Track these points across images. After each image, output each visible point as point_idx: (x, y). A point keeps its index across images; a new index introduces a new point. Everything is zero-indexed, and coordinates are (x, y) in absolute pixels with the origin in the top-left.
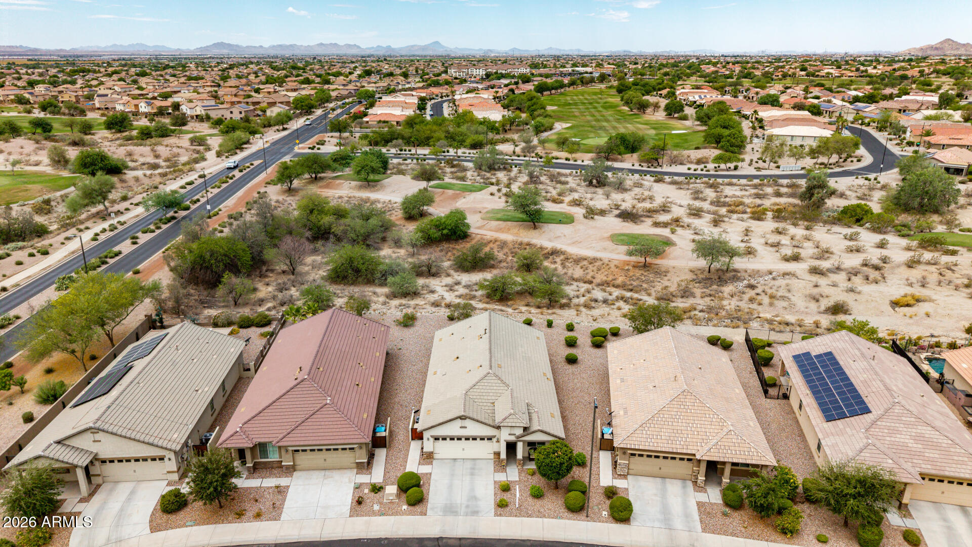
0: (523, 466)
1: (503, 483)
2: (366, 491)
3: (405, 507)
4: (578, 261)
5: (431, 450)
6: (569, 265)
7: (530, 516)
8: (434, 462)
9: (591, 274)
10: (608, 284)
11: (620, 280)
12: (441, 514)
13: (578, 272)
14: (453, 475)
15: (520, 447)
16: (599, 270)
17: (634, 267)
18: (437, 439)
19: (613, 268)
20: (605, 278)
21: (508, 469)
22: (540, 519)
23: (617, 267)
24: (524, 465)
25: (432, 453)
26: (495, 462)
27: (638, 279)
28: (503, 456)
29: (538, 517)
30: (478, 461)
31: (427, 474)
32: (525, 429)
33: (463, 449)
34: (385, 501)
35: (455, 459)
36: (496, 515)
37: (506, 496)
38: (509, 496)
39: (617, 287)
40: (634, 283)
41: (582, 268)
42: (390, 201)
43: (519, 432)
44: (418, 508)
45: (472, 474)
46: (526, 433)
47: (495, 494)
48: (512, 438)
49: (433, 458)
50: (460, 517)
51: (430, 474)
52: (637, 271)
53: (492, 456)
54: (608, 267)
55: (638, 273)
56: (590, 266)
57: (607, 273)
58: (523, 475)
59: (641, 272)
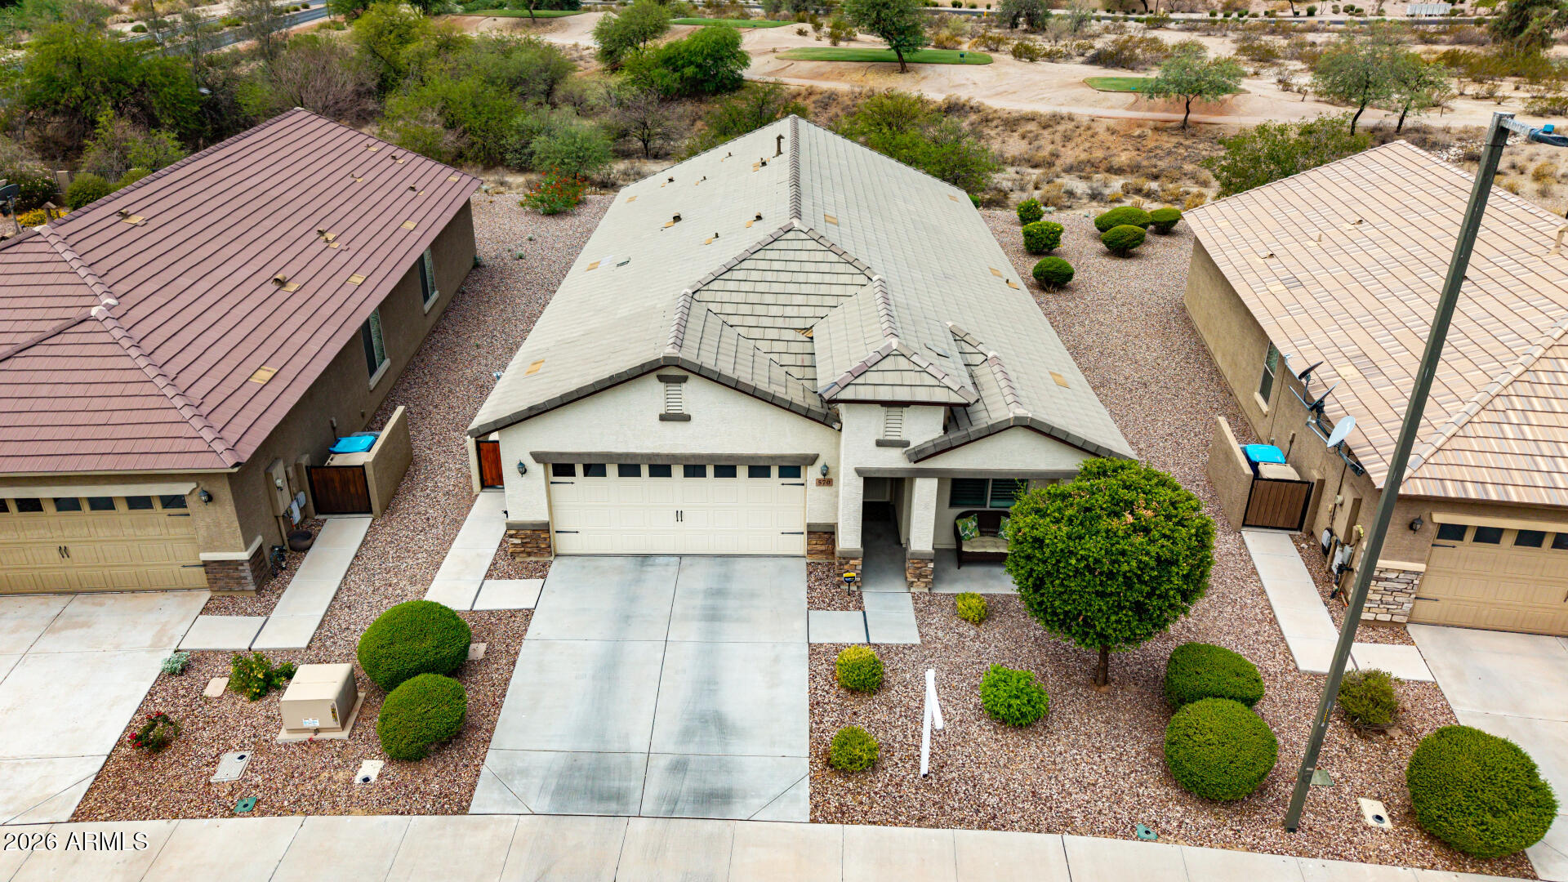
0: (931, 585)
1: (850, 655)
2: (216, 687)
3: (372, 768)
4: (1012, 123)
5: (542, 516)
6: (993, 133)
7: (992, 821)
8: (556, 568)
9: (1049, 148)
10: (1094, 166)
11: (1123, 158)
12: (543, 804)
13: (1015, 146)
14: (627, 618)
15: (924, 501)
16: (1067, 138)
17: (1156, 129)
18: (562, 468)
19: (1103, 135)
20: (1084, 156)
21: (870, 597)
22: (1051, 840)
23: (1112, 131)
24: (937, 577)
25: (545, 527)
26: (811, 569)
27: (1169, 153)
28: (849, 538)
29: (1033, 826)
30: (741, 564)
31: (513, 613)
32: (956, 415)
33: (679, 516)
34: (283, 736)
35: (645, 558)
36: (821, 813)
37: (870, 716)
38: (881, 715)
39: (1119, 171)
40: (1159, 163)
41: (1023, 137)
42: (576, 45)
43: (924, 429)
44: (433, 778)
45: (713, 616)
46: (954, 435)
47: (814, 705)
48: (893, 461)
49: (549, 550)
50: (639, 826)
51: (528, 614)
52: (1165, 137)
53: (799, 545)
54: (1089, 133)
55: (1168, 142)
56: (1046, 133)
57: (1087, 145)
58: (936, 619)
59: (1174, 140)
